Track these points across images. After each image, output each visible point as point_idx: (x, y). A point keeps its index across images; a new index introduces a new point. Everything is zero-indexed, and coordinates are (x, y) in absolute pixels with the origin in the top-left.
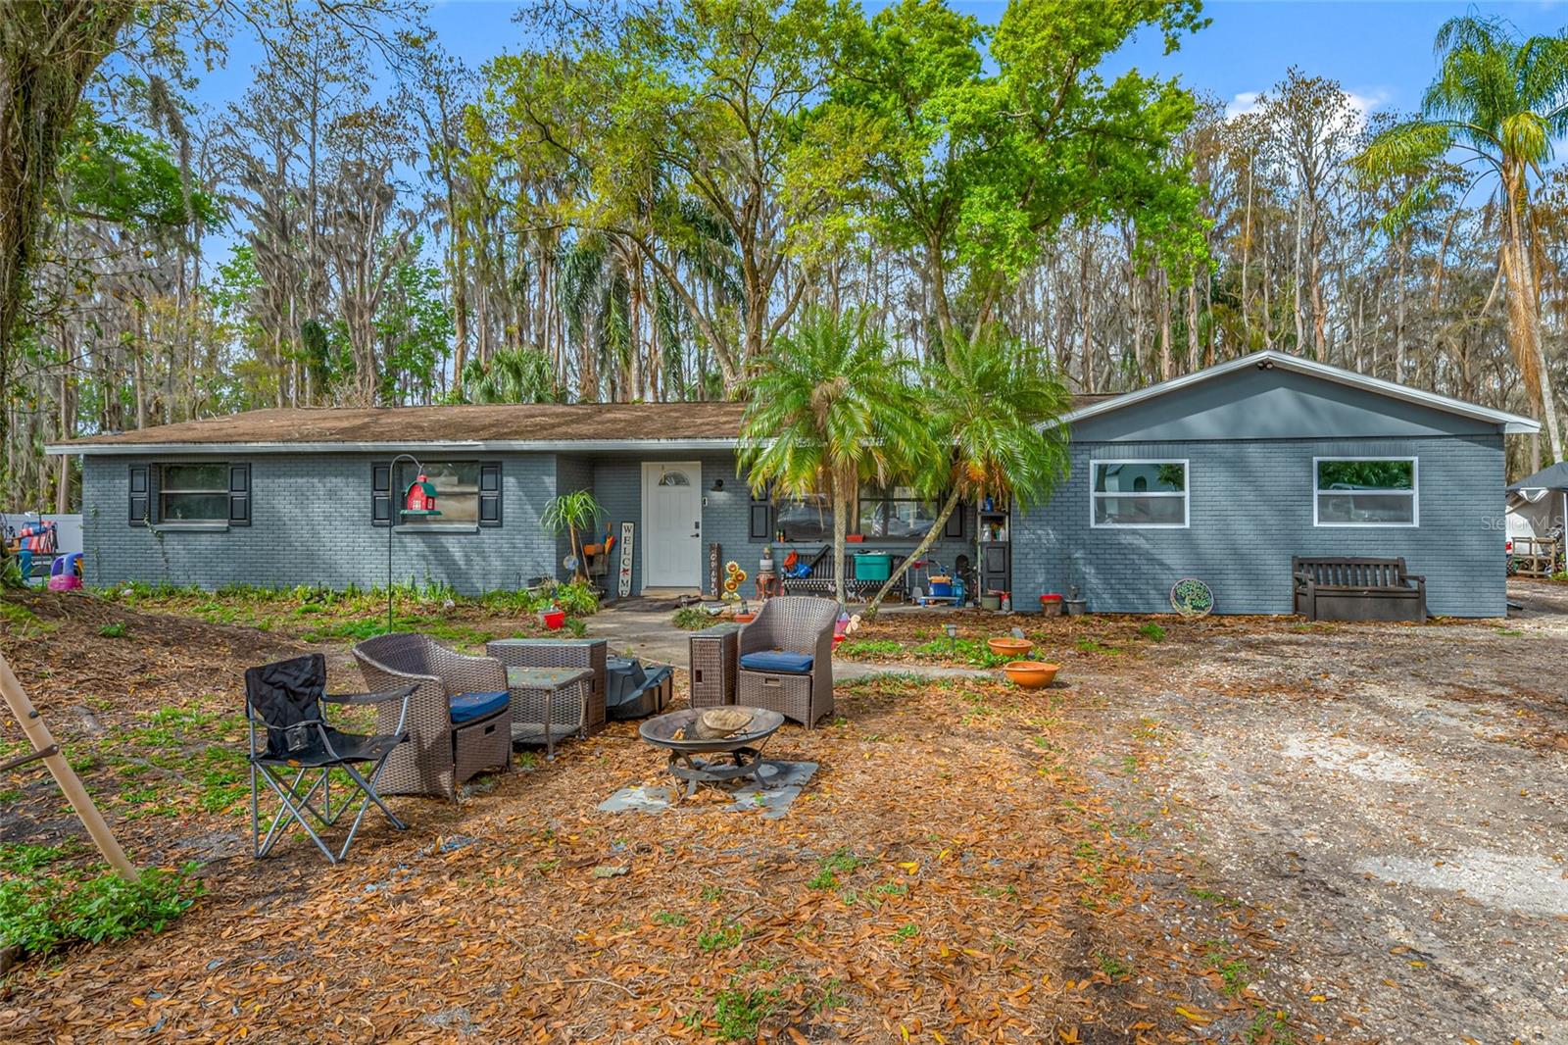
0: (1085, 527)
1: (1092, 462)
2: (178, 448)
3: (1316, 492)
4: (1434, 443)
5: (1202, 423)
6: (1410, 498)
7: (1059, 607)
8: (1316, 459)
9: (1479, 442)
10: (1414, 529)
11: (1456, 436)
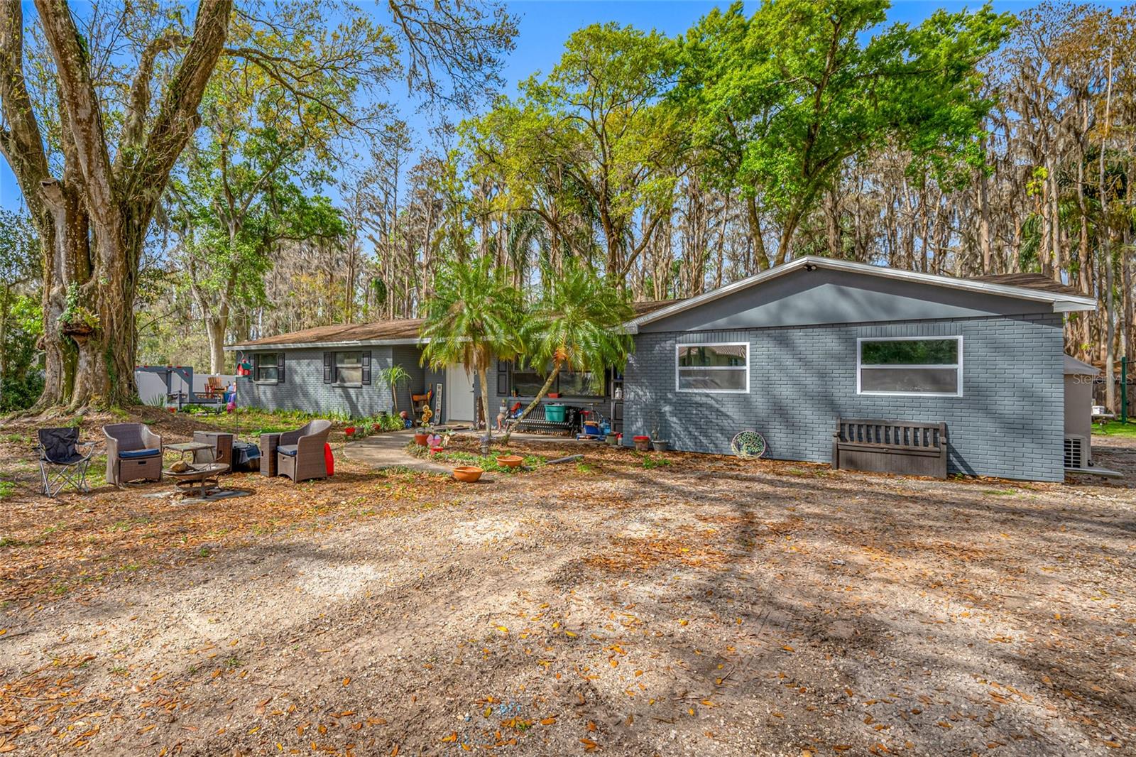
0: (672, 390)
1: (677, 346)
2: (266, 347)
3: (859, 367)
4: (981, 323)
5: (756, 315)
6: (954, 372)
7: (646, 444)
8: (859, 340)
9: (1033, 321)
10: (958, 399)
11: (1005, 317)
